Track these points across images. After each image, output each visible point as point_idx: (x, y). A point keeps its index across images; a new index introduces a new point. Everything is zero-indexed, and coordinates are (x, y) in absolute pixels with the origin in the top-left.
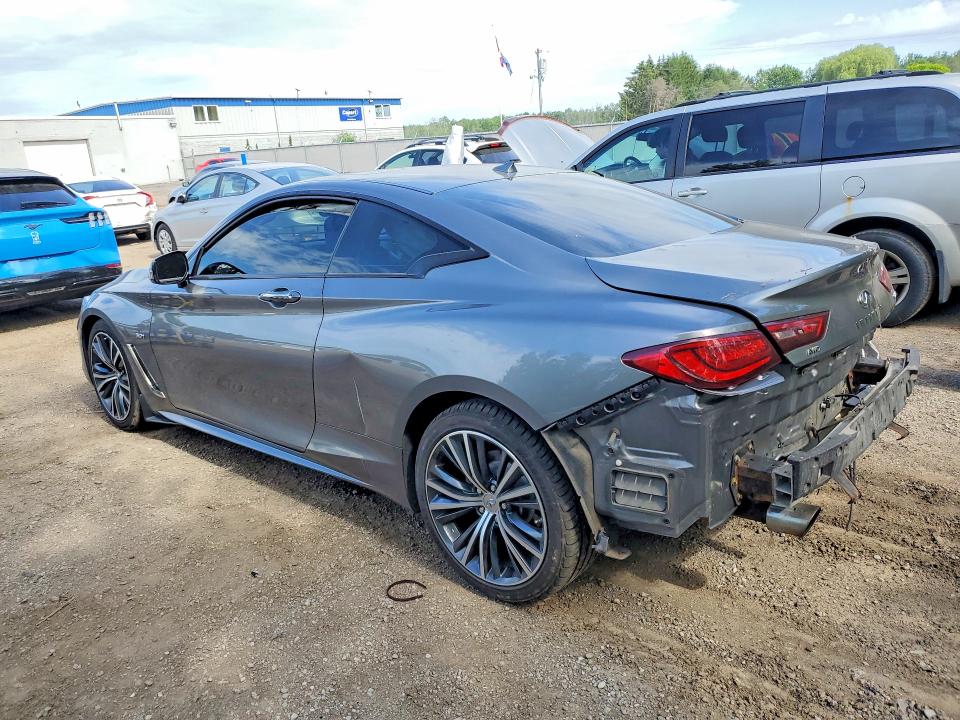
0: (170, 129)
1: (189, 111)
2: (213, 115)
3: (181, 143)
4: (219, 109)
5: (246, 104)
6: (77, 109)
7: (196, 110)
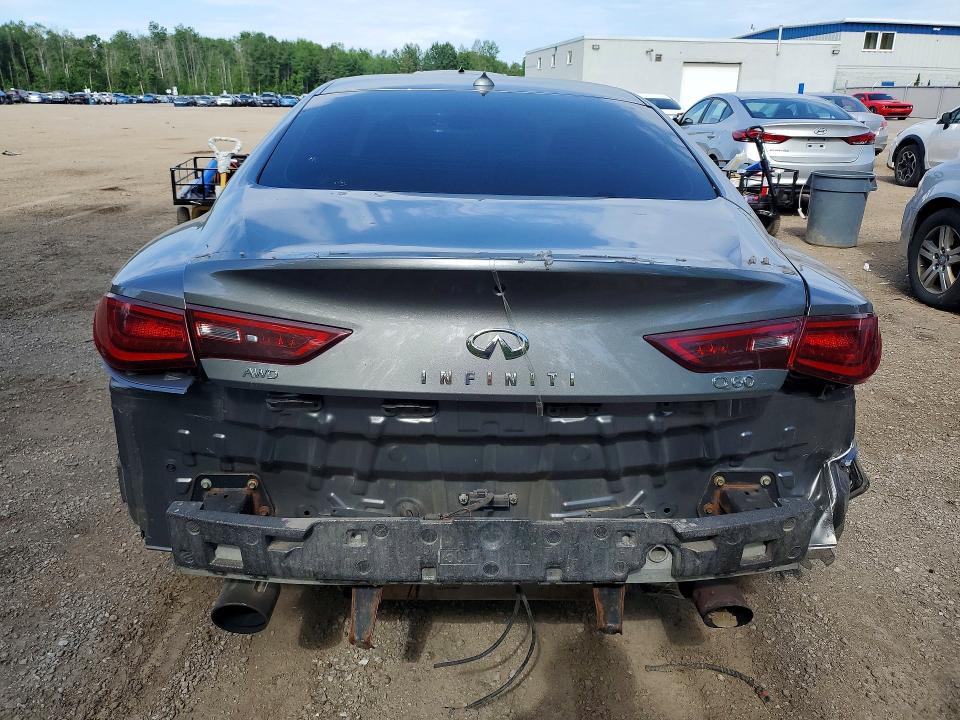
0: (830, 54)
1: (860, 37)
2: (887, 43)
3: (838, 73)
4: (897, 36)
5: (937, 33)
6: (751, 32)
7: (869, 37)
